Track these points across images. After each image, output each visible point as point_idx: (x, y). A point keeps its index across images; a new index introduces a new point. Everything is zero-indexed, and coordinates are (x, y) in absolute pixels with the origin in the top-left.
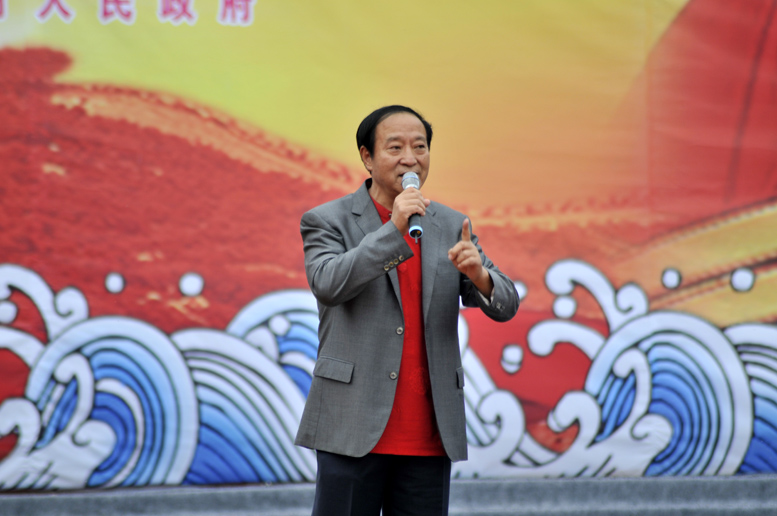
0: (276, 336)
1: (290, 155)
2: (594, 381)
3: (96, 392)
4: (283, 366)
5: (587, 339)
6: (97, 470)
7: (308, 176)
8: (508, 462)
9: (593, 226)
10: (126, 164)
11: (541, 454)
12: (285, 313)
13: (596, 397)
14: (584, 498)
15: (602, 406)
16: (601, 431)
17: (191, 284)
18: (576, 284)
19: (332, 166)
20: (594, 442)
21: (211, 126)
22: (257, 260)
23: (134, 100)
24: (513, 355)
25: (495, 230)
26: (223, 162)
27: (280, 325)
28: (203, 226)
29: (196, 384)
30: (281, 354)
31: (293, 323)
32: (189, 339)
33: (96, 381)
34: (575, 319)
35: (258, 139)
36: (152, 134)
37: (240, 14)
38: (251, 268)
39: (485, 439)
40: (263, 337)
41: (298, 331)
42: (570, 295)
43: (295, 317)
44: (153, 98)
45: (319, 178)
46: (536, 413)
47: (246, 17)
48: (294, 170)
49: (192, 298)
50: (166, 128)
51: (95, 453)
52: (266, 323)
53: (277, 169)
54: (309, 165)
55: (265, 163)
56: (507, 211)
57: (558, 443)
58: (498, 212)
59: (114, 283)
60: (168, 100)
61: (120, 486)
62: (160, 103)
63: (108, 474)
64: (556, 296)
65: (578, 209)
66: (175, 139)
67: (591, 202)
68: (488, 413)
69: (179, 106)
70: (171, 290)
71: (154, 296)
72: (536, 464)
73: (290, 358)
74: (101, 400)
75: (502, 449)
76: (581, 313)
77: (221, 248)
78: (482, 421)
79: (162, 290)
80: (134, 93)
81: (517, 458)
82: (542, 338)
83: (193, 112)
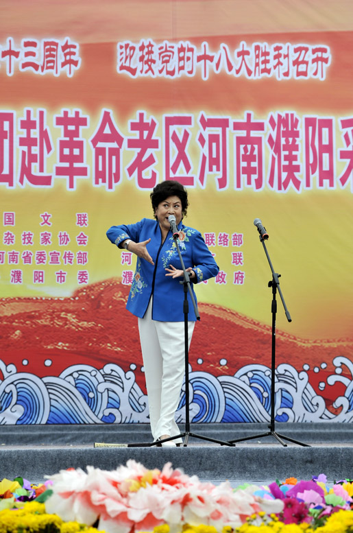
0: (249, 378)
1: (254, 323)
2: (347, 394)
3: (194, 394)
4: (251, 387)
5: (345, 381)
6: (195, 418)
7: (260, 330)
8: (321, 418)
9: (347, 346)
10: (204, 326)
11: (331, 415)
12: (252, 371)
13: (348, 398)
14: (339, 428)
15: (349, 401)
16: (349, 408)
17: (223, 362)
18: (342, 363)
19: (267, 327)
20: (347, 412)
21: (230, 314)
22: (244, 355)
23: (207, 306)
24: (322, 385)
25: (318, 346)
26: (233, 325)
27: (250, 375)
28: (227, 344)
29: (224, 392)
30: (251, 384)
31: (254, 374)
32: (222, 379)
33: (194, 391)
34: (341, 375)
35: (245, 319)
36: (212, 317)
37: (240, 282)
38: (241, 357)
39: (314, 410)
40: (245, 378)
41: (256, 377)
42: (340, 367)
43: (254, 372)
44: (213, 306)
45: (263, 330)
46: (329, 403)
47: (242, 283)
48: (256, 328)
49: (224, 366)
50: (216, 315)
51: (195, 413)
52: (246, 374)
53: (250, 327)
54: (260, 327)
55: (247, 326)
56: (321, 341)
57: (336, 412)
58: (319, 341)
59: (200, 361)
60: (217, 307)
61: (201, 423)
62: (215, 308)
63: (198, 419)
64: (336, 367)
65: (343, 341)
66: (219, 318)
67: (347, 339)
68: (314, 402)
69: (221, 309)
70: (217, 364)
71: (212, 365)
72: (330, 418)
73: (252, 385)
74: (195, 396)
75: (319, 413)
76: (344, 372)
77: (233, 351)
78: (312, 405)
79: (214, 363)
80: (208, 305)
81: (324, 416)
82: (332, 380)
83: (225, 310)
